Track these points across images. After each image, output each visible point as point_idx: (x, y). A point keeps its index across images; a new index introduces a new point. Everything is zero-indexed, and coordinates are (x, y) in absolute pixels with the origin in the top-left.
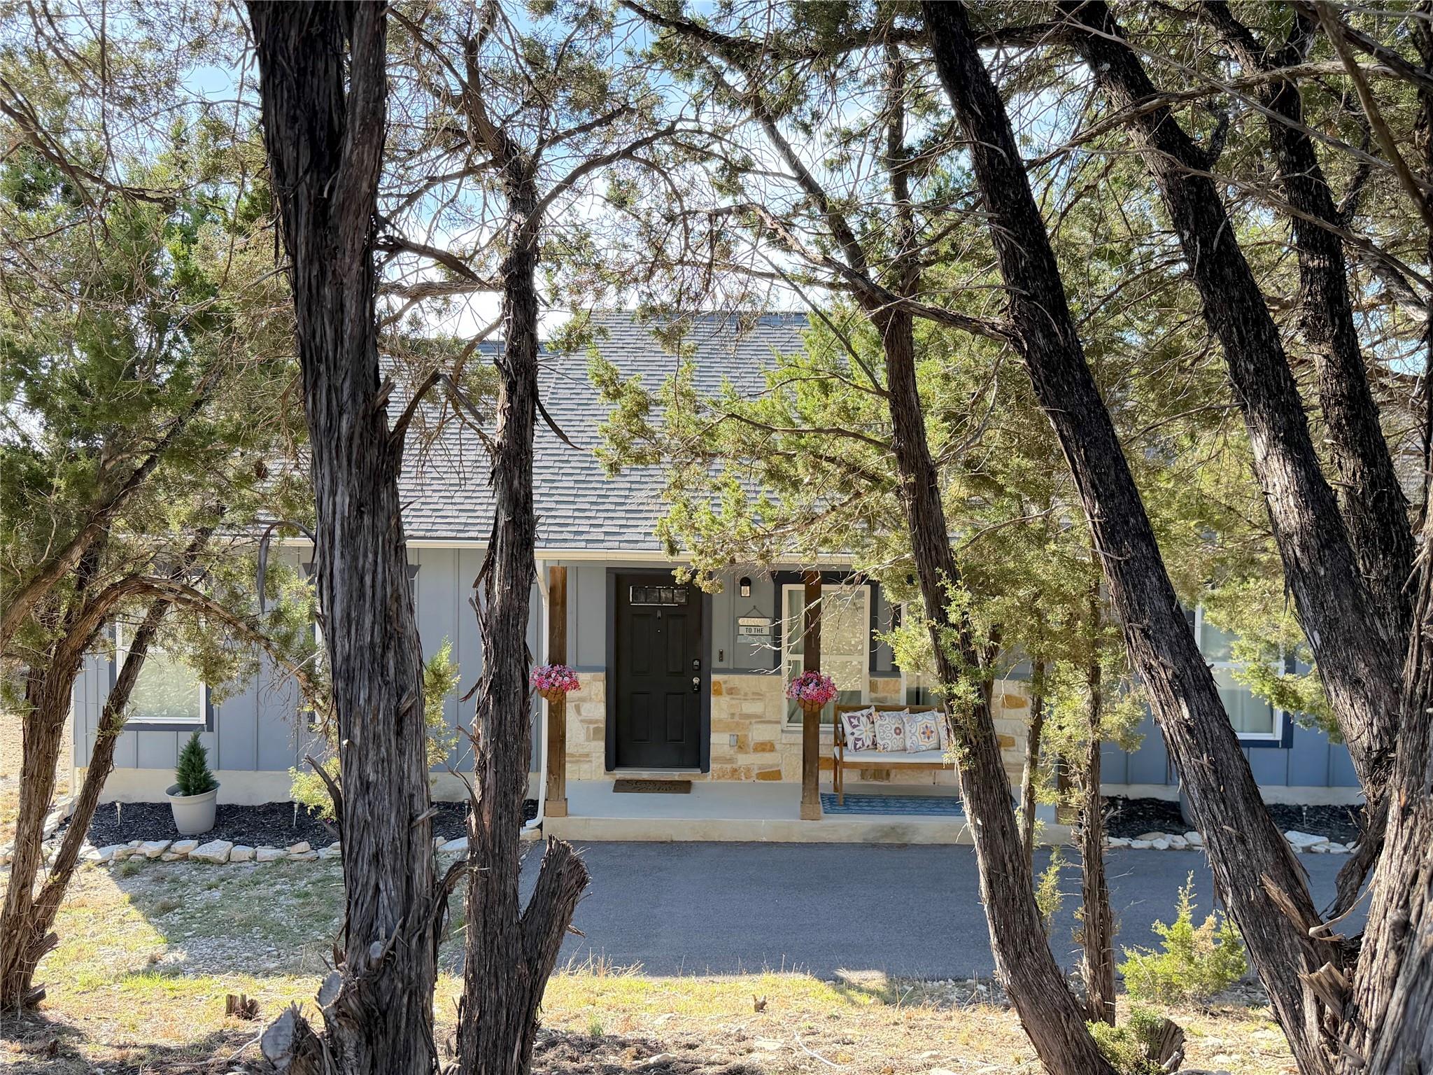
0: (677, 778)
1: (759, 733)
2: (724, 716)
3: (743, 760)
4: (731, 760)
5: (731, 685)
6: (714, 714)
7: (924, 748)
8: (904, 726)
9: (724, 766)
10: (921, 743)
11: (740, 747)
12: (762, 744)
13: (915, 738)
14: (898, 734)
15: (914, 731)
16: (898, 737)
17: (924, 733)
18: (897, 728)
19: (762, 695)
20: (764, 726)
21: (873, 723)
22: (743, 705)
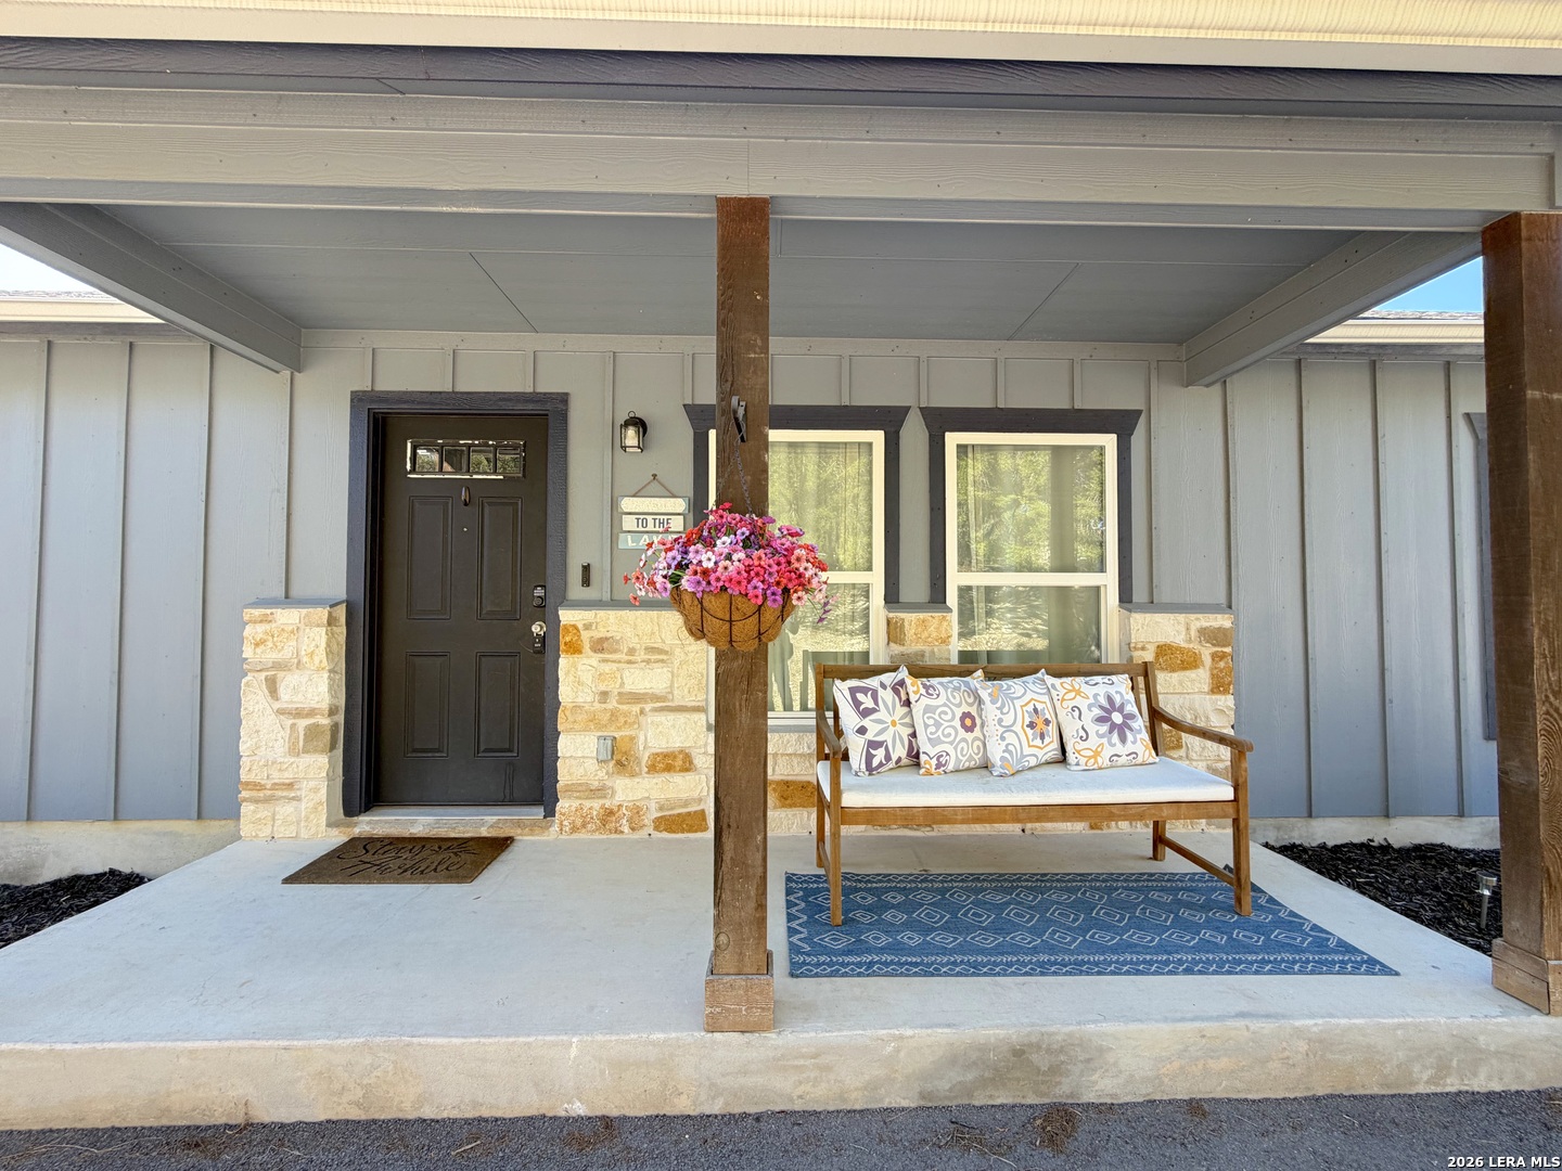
1: (659, 734)
2: (586, 697)
3: (627, 791)
4: (600, 792)
5: (600, 633)
6: (565, 693)
7: (1033, 762)
8: (980, 710)
9: (587, 804)
10: (1027, 751)
11: (619, 763)
12: (666, 756)
13: (1010, 737)
14: (970, 729)
15: (1008, 720)
16: (970, 737)
17: (1032, 725)
18: (966, 715)
19: (666, 653)
20: (671, 716)
21: (908, 703)
22: (626, 673)
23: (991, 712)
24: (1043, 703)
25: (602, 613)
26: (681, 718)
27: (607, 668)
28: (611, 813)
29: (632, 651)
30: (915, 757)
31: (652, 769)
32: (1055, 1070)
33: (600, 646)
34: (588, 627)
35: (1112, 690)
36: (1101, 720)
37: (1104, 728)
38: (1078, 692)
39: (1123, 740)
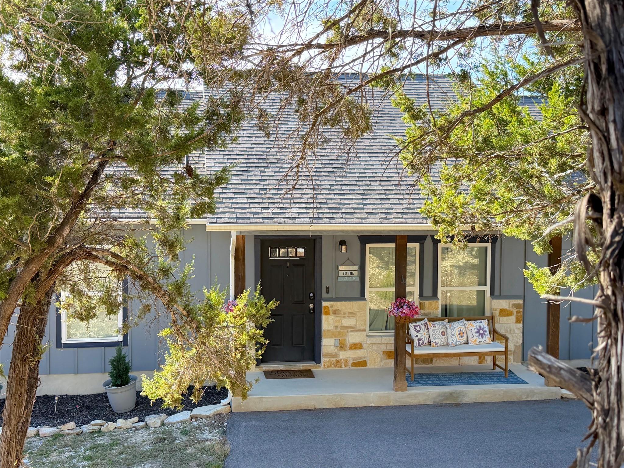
0: (302, 368)
1: (353, 338)
2: (331, 328)
3: (343, 355)
4: (336, 355)
5: (334, 308)
6: (324, 326)
7: (459, 343)
8: (446, 330)
9: (332, 359)
10: (458, 340)
11: (341, 347)
12: (355, 344)
13: (454, 337)
14: (443, 335)
15: (453, 333)
16: (443, 337)
17: (459, 334)
18: (443, 332)
19: (355, 314)
20: (356, 333)
21: (428, 329)
22: (343, 320)
23: (449, 331)
24: (463, 328)
25: (336, 303)
26: (359, 333)
27: (337, 319)
28: (338, 362)
29: (345, 314)
30: (430, 343)
31: (351, 348)
32: (458, 397)
33: (335, 312)
34: (332, 306)
35: (481, 324)
36: (477, 332)
37: (478, 335)
38: (472, 325)
39: (482, 337)
